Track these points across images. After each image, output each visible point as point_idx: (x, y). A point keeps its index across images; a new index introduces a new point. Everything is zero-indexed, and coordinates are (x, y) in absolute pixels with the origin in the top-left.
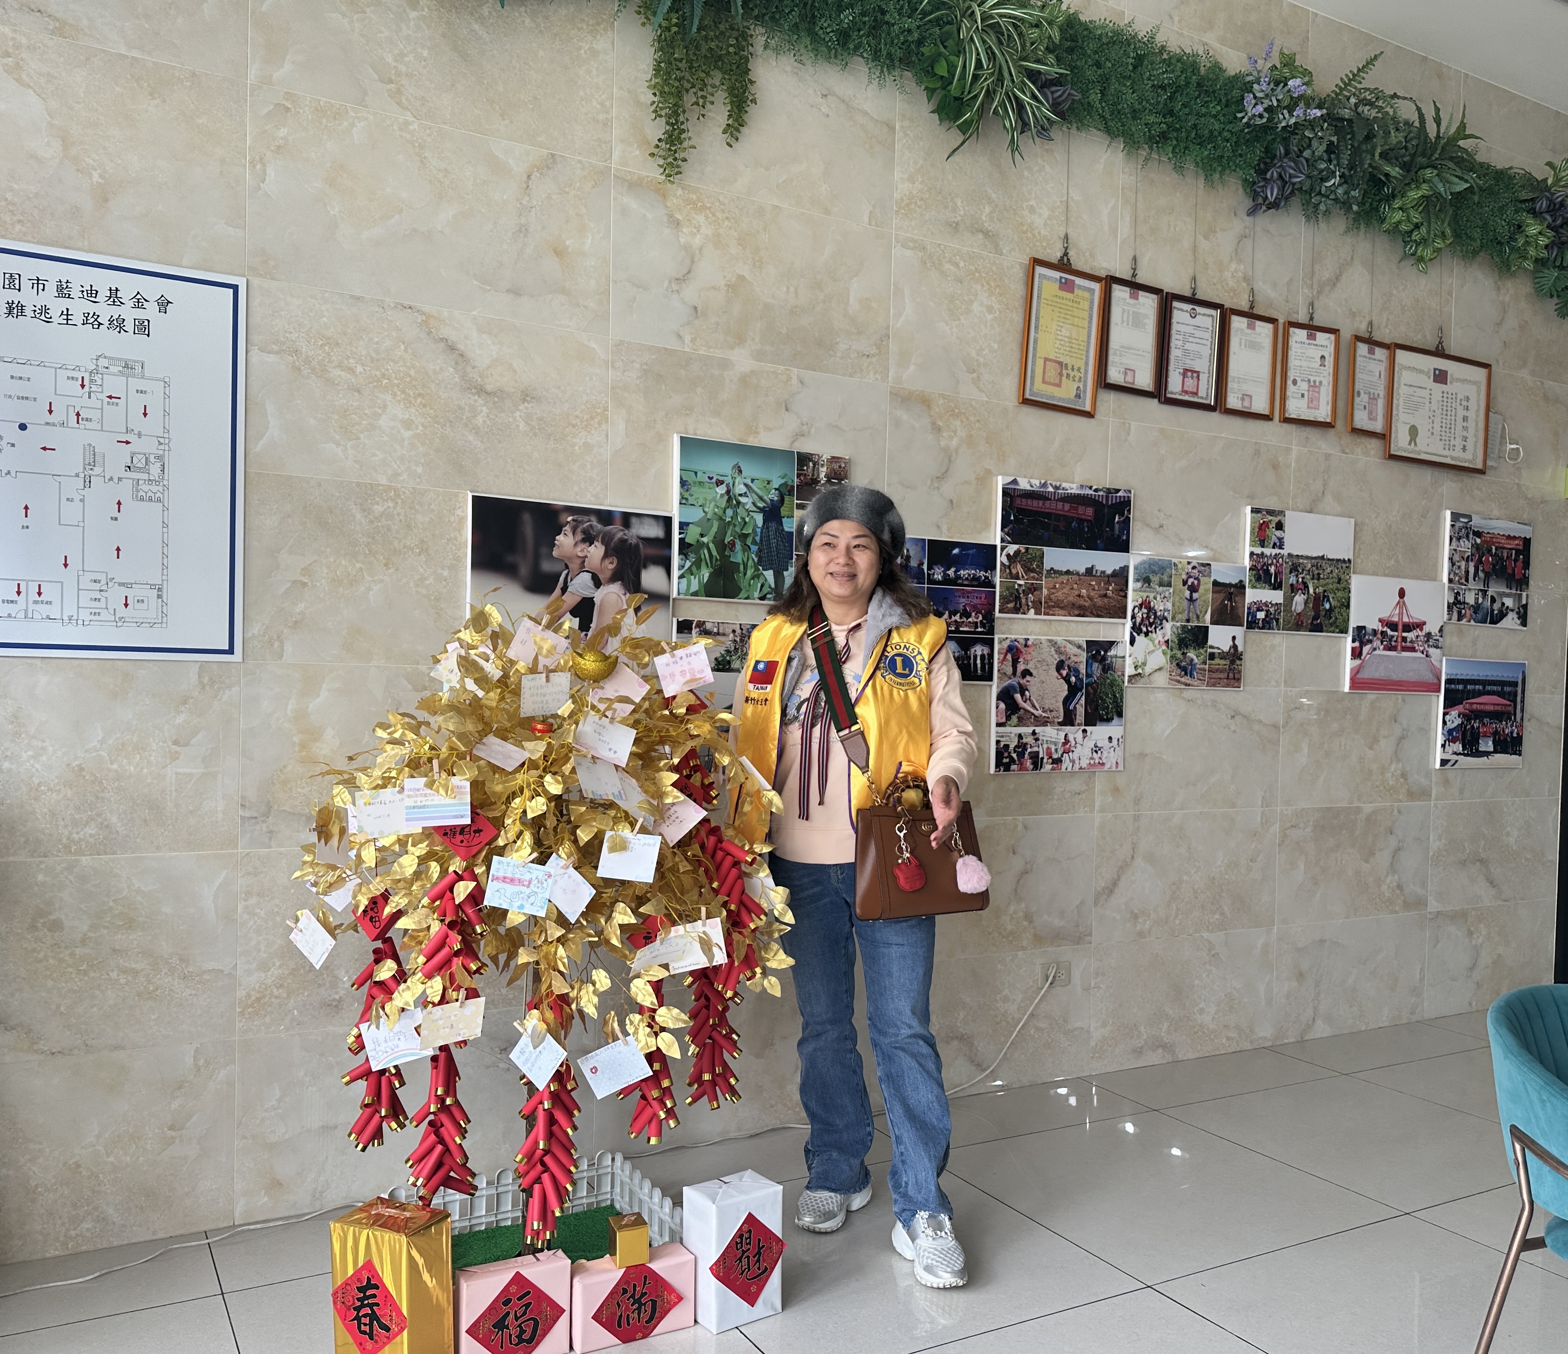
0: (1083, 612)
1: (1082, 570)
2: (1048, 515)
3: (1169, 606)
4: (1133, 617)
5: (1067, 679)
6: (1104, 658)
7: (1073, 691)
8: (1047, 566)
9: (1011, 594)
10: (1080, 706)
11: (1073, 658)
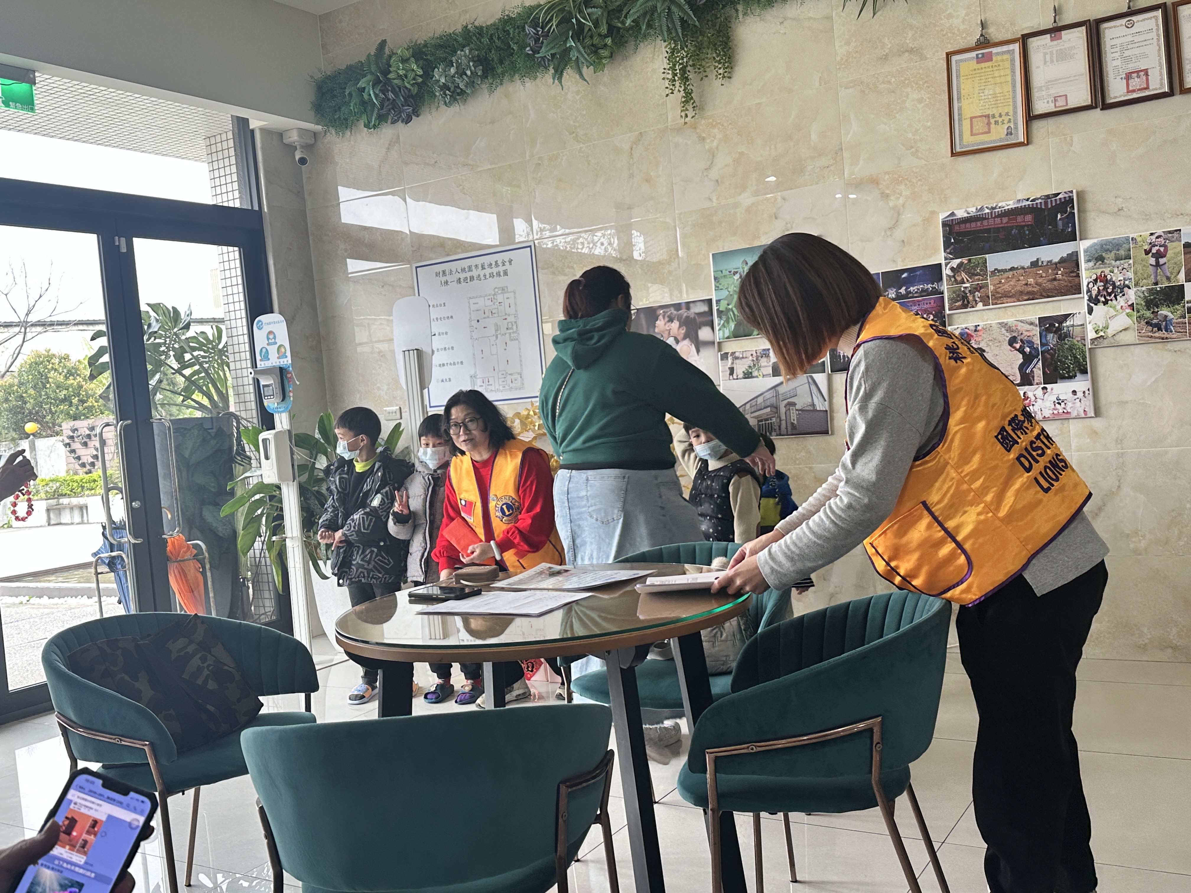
0: (1032, 296)
1: (1028, 264)
2: (988, 231)
3: (1130, 275)
4: (1089, 291)
5: (1021, 351)
6: (1059, 329)
7: (1028, 359)
8: (990, 268)
9: (958, 296)
10: (1038, 370)
11: (1025, 333)
